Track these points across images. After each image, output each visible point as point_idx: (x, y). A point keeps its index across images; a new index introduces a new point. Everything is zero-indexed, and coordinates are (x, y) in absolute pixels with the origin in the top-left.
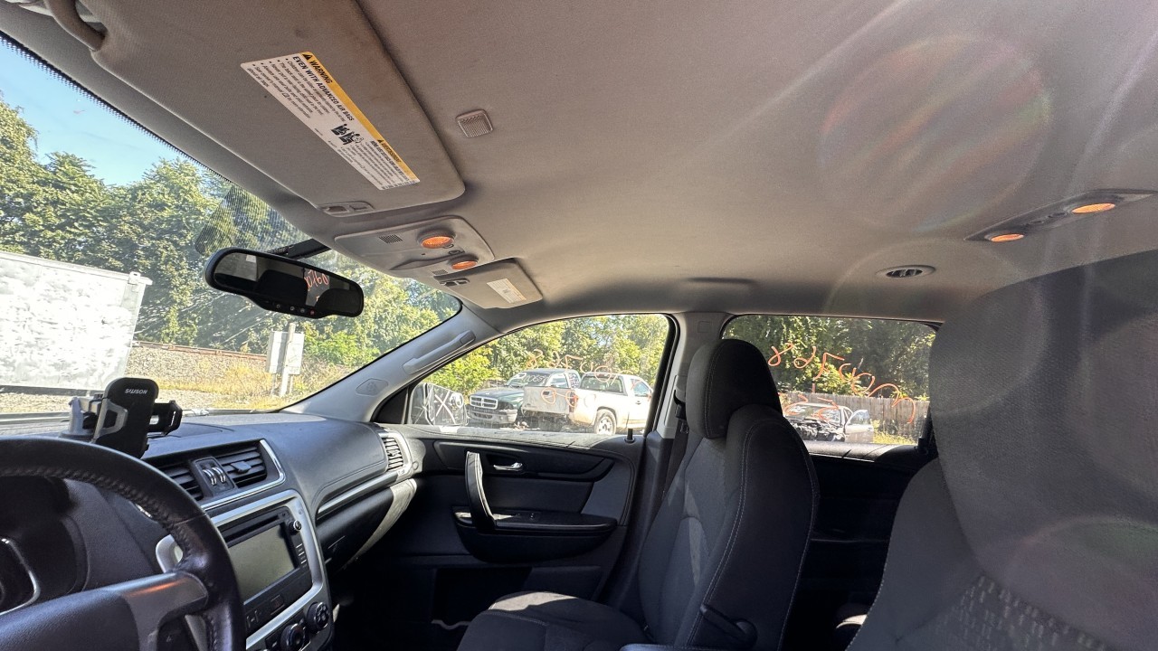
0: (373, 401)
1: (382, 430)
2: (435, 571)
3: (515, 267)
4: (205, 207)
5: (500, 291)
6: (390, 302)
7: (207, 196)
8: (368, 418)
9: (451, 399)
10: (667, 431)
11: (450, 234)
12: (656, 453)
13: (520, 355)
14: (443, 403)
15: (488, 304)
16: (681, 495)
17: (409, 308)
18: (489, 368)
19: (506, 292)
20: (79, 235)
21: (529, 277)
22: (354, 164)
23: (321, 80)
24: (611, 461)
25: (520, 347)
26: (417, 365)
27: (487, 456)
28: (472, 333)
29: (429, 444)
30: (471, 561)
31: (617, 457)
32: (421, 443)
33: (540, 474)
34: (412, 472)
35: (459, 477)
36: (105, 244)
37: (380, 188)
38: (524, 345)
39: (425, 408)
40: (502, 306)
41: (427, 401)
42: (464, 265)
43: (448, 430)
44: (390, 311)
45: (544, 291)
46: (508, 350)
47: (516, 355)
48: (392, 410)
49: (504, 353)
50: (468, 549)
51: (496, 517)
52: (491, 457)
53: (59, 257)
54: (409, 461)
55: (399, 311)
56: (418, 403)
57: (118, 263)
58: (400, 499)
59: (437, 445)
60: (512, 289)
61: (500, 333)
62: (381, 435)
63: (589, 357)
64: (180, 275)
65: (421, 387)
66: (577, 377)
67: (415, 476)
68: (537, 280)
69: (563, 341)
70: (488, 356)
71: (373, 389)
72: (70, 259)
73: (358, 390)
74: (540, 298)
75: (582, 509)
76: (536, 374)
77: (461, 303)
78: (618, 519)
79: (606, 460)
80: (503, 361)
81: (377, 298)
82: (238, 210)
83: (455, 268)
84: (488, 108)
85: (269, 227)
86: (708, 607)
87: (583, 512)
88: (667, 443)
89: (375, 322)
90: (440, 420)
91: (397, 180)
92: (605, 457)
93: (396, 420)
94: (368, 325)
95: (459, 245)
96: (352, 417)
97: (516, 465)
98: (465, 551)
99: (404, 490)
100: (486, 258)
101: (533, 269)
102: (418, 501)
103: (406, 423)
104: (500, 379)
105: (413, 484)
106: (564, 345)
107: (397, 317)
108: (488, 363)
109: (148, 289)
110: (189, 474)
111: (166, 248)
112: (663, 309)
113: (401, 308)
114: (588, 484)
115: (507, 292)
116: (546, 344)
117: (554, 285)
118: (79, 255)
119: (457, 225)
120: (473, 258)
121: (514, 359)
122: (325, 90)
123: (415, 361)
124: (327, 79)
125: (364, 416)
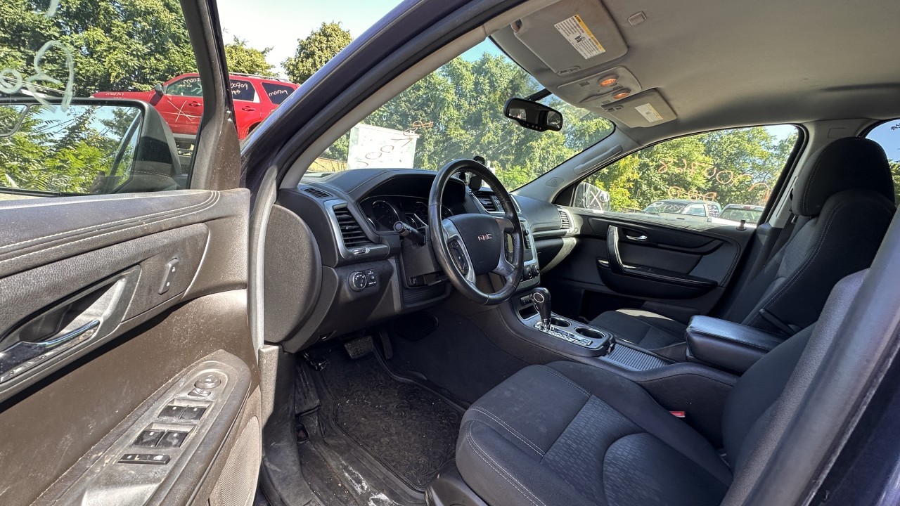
0: (555, 191)
1: (559, 207)
2: (583, 291)
3: (656, 94)
4: (439, 84)
5: (643, 114)
6: (551, 144)
7: (441, 77)
8: (551, 201)
9: (601, 195)
10: (778, 222)
11: (617, 77)
12: (763, 239)
13: (660, 189)
14: (595, 197)
15: (633, 124)
16: (777, 265)
17: (565, 150)
18: (630, 198)
19: (647, 113)
20: (384, 112)
21: (667, 101)
22: (579, 50)
23: (578, 22)
24: (721, 242)
25: (661, 182)
26: (582, 168)
27: (623, 229)
28: (620, 146)
29: (586, 218)
30: (605, 289)
31: (725, 239)
32: (580, 218)
33: (660, 245)
34: (574, 233)
35: (604, 241)
36: (395, 116)
37: (586, 58)
38: (665, 180)
39: (584, 200)
40: (644, 125)
41: (586, 194)
42: (621, 95)
43: (599, 211)
44: (551, 152)
45: (678, 112)
46: (649, 185)
47: (656, 189)
48: (564, 197)
49: (644, 187)
50: (604, 282)
51: (624, 266)
52: (625, 230)
53: (377, 125)
54: (574, 227)
55: (557, 152)
56: (580, 197)
57: (400, 127)
58: (567, 246)
59: (590, 220)
60: (653, 111)
61: (641, 145)
62: (559, 209)
63: (739, 193)
64: (428, 132)
65: (583, 185)
66: (717, 208)
67: (576, 236)
68: (672, 103)
69: (709, 177)
70: (629, 189)
71: (555, 183)
72: (382, 126)
73: (547, 184)
74: (675, 118)
75: (690, 272)
76: (673, 203)
77: (615, 126)
78: (719, 282)
79: (716, 241)
80: (643, 194)
81: (542, 141)
82: (457, 84)
83: (616, 98)
84: (644, 10)
85: (474, 94)
86: (765, 310)
87: (690, 274)
88: (776, 232)
89: (540, 161)
90: (592, 207)
91: (595, 53)
92: (715, 239)
93: (566, 204)
94: (534, 163)
95: (621, 83)
96: (543, 199)
97: (643, 237)
98: (602, 283)
99: (569, 242)
100: (636, 90)
101: (669, 95)
102: (576, 251)
103: (572, 206)
104: (638, 209)
105: (574, 241)
106: (709, 180)
107: (557, 157)
108: (628, 194)
109: (418, 140)
110: (491, 201)
111: (421, 115)
112: (793, 120)
113: (559, 149)
114: (698, 256)
115: (649, 114)
116: (690, 180)
117: (686, 107)
118: (385, 124)
119: (621, 71)
120: (628, 90)
121: (654, 192)
122: (578, 25)
123: (581, 166)
124: (579, 21)
125: (548, 199)
